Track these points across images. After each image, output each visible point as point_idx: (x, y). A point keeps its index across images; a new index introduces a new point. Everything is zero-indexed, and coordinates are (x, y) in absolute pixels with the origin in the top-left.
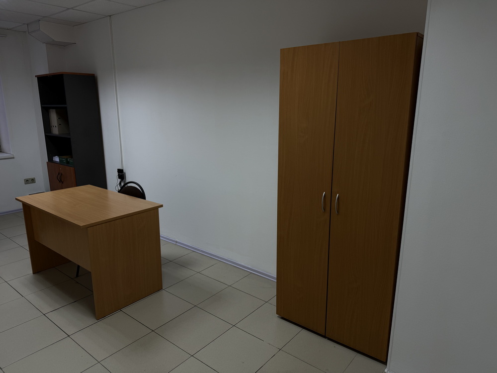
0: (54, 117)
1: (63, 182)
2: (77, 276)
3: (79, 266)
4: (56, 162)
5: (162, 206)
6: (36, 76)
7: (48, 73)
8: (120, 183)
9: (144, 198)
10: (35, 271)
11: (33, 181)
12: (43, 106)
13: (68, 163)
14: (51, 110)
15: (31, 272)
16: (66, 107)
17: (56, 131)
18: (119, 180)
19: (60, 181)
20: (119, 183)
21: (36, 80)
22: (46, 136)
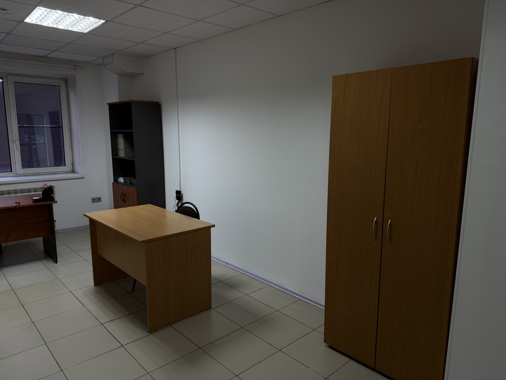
0: (121, 141)
1: (125, 202)
2: (133, 290)
3: (135, 280)
4: (120, 183)
5: (214, 226)
6: (107, 104)
7: (118, 101)
8: (178, 204)
9: (198, 218)
10: (96, 283)
11: (99, 200)
12: (112, 131)
13: (131, 183)
14: (119, 134)
15: (92, 283)
16: (132, 132)
17: (122, 154)
18: (177, 201)
19: (124, 200)
20: (176, 204)
21: (107, 107)
22: (113, 159)
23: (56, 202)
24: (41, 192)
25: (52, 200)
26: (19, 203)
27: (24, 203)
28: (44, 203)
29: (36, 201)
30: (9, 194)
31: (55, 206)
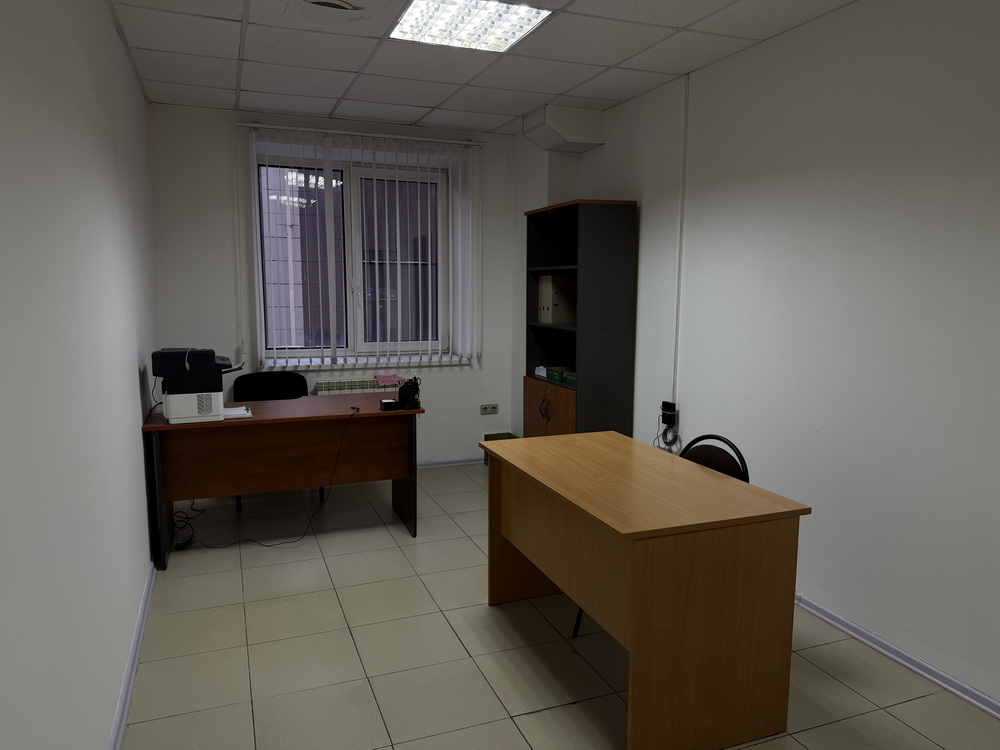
0: (547, 291)
1: (549, 418)
2: (575, 634)
3: (581, 611)
4: (539, 378)
5: (808, 511)
6: (526, 214)
7: (546, 206)
8: (665, 434)
9: (746, 479)
10: (496, 600)
11: (494, 409)
12: (530, 269)
13: (564, 380)
14: (544, 277)
15: (485, 599)
16: (575, 271)
17: (547, 317)
18: (663, 426)
19: (546, 416)
20: (661, 432)
21: (524, 221)
22: (529, 327)
23: (423, 411)
24: (397, 389)
25: (416, 405)
26: (358, 409)
27: (365, 410)
28: (401, 412)
29: (387, 406)
30: (341, 389)
31: (420, 419)
